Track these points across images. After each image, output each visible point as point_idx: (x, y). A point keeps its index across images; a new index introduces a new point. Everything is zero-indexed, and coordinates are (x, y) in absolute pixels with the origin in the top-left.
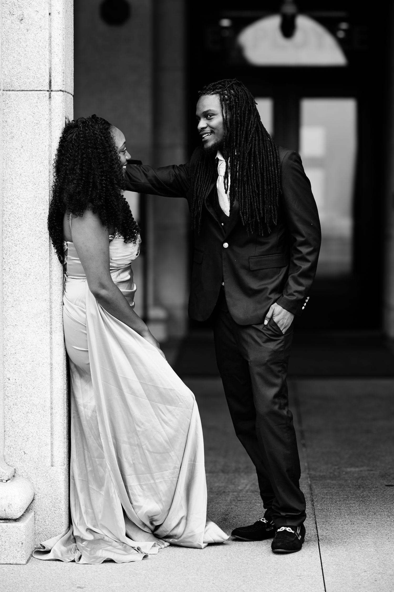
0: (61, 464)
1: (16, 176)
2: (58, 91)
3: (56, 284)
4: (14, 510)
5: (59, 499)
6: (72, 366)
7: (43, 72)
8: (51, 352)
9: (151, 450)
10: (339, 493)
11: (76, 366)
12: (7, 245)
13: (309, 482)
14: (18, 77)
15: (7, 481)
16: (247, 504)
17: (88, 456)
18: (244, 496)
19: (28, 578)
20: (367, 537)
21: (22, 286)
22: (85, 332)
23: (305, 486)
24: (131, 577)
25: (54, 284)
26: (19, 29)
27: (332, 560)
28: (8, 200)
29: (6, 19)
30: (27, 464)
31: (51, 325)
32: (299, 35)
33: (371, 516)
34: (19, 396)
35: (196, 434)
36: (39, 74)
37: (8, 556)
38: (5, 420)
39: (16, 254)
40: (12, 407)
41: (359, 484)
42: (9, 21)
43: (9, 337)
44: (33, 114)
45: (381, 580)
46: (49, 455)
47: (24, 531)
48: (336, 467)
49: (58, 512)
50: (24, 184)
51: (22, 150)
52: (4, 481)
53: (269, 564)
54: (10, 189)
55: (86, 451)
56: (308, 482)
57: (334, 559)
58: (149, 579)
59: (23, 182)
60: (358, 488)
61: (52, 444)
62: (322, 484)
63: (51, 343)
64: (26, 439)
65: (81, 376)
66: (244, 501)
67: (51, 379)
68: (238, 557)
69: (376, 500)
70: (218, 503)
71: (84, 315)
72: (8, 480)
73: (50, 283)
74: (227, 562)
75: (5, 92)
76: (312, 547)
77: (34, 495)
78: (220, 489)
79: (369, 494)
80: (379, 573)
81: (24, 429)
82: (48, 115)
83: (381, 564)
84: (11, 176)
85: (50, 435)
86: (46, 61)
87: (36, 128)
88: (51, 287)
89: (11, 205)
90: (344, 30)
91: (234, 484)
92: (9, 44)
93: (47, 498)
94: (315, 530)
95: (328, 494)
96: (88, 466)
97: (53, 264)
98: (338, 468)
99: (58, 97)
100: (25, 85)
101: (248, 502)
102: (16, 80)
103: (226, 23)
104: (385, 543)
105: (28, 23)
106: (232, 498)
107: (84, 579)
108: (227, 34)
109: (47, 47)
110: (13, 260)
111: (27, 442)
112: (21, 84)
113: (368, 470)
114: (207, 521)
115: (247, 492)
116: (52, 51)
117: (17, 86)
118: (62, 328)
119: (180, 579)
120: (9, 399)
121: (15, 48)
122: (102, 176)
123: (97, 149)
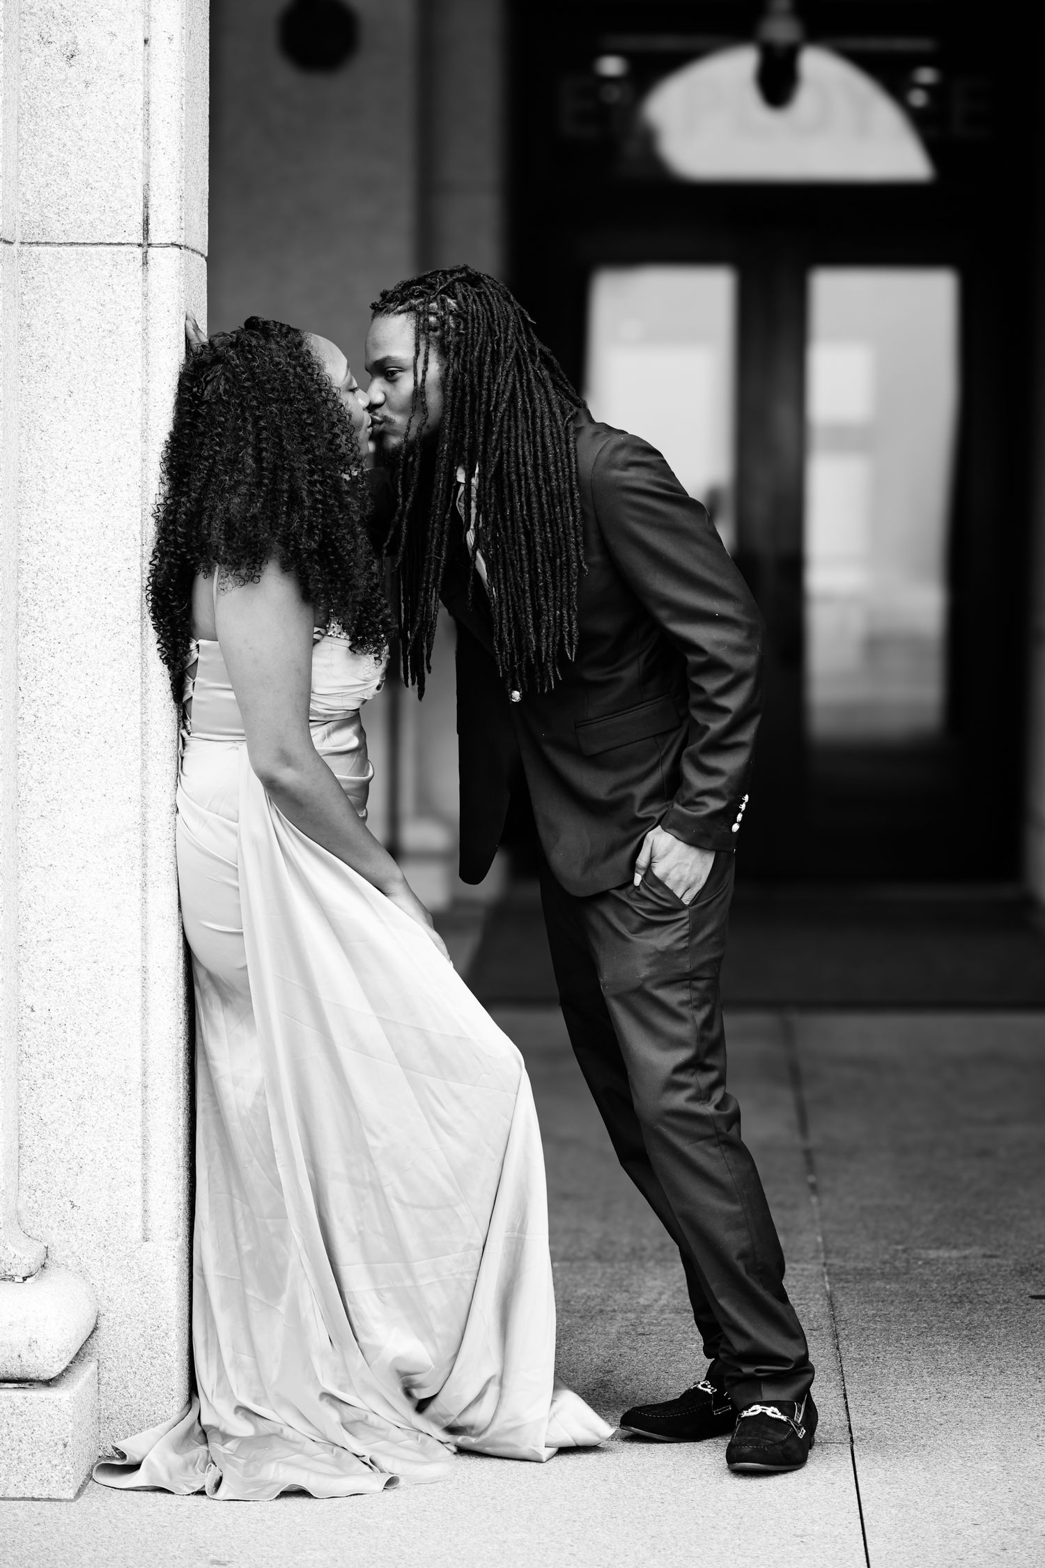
0: (168, 1234)
1: (54, 470)
2: (167, 245)
3: (158, 756)
4: (44, 1357)
5: (164, 1326)
6: (200, 975)
7: (127, 196)
8: (144, 939)
9: (406, 1198)
10: (905, 1315)
11: (210, 975)
12: (29, 653)
13: (828, 1287)
14: (61, 208)
15: (25, 1279)
16: (662, 1343)
17: (243, 1214)
18: (655, 1321)
19: (80, 1536)
20: (982, 1433)
21: (67, 762)
22: (234, 883)
23: (817, 1296)
24: (353, 1535)
25: (154, 758)
26: (65, 80)
27: (889, 1493)
28: (33, 533)
29: (30, 55)
30: (80, 1234)
31: (145, 865)
32: (806, 99)
33: (990, 1379)
34: (58, 1055)
35: (526, 1159)
36: (117, 201)
37: (27, 1479)
38: (22, 1117)
39: (52, 677)
40: (40, 1082)
41: (959, 1294)
42: (37, 59)
43: (32, 898)
44: (101, 308)
45: (1017, 1548)
46: (138, 1210)
47: (70, 1412)
48: (900, 1247)
49: (160, 1362)
50: (76, 493)
51: (70, 402)
52: (17, 1279)
53: (720, 1504)
54: (38, 505)
55: (237, 1202)
56: (825, 1287)
57: (894, 1490)
58: (402, 1541)
59: (72, 487)
60: (956, 1303)
61: (145, 1182)
62: (862, 1292)
63: (144, 915)
64: (76, 1169)
65: (225, 1001)
66: (654, 1337)
67: (145, 1009)
68: (638, 1485)
69: (1007, 1335)
70: (584, 1341)
72: (29, 1277)
73: (143, 754)
74: (608, 1496)
75: (25, 248)
76: (835, 1458)
77: (98, 1317)
78: (592, 1304)
79: (987, 1320)
80: (1013, 1530)
81: (71, 1142)
82: (140, 310)
83: (1017, 1506)
84: (41, 471)
85: (139, 1157)
86: (135, 165)
87: (108, 344)
88: (144, 766)
89: (40, 549)
90: (925, 87)
91: (627, 1291)
92: (38, 120)
93: (130, 1324)
94: (843, 1413)
95: (877, 1319)
96: (242, 1240)
97: (149, 705)
98: (904, 1251)
99: (166, 263)
100: (80, 230)
101: (665, 1337)
102: (56, 217)
103: (611, 66)
104: (1028, 1448)
105: (88, 64)
106: (622, 1326)
107: (228, 1540)
108: (614, 95)
109: (139, 128)
110: (45, 694)
111: (80, 1177)
112: (68, 227)
113: (984, 1256)
114: (556, 1388)
115: (662, 1311)
116: (152, 139)
117: (57, 231)
118: (173, 874)
119: (484, 1542)
120: (33, 1060)
121: (53, 130)
122: (312, 472)
123: (290, 401)
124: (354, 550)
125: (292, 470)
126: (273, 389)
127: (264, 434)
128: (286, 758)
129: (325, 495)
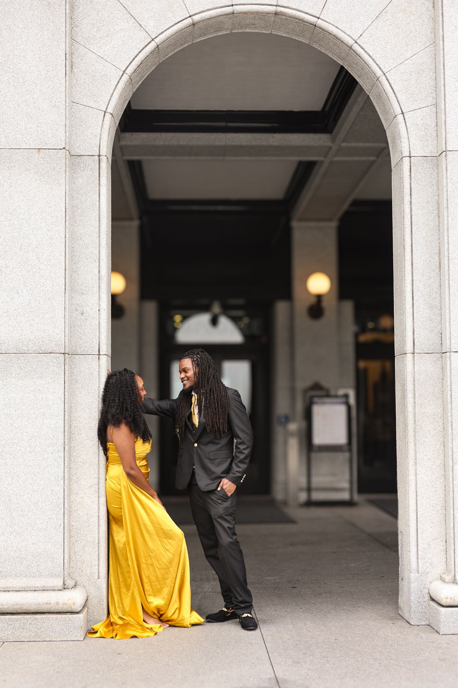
0: (103, 577)
1: (78, 404)
2: (104, 355)
4: (77, 607)
5: (102, 598)
6: (111, 517)
7: (95, 344)
8: (99, 509)
9: (159, 567)
11: (113, 517)
14: (80, 347)
17: (120, 572)
19: (86, 649)
21: (81, 469)
22: (120, 496)
25: (101, 468)
26: (81, 319)
29: (73, 313)
30: (84, 578)
31: (99, 492)
34: (79, 536)
35: (185, 557)
36: (93, 345)
37: (72, 636)
38: (71, 551)
39: (78, 450)
40: (75, 542)
42: (75, 315)
44: (89, 369)
46: (97, 572)
47: (82, 620)
49: (101, 607)
51: (82, 389)
52: (70, 589)
55: (119, 569)
57: (270, 632)
59: (83, 408)
61: (99, 565)
63: (99, 504)
65: (116, 523)
67: (99, 526)
69: (288, 596)
71: (119, 487)
72: (72, 588)
73: (99, 467)
75: (72, 356)
77: (88, 597)
81: (82, 556)
82: (98, 369)
84: (76, 405)
85: (97, 559)
86: (97, 337)
87: (91, 377)
88: (99, 470)
89: (76, 422)
92: (75, 328)
93: (95, 598)
97: (100, 456)
99: (103, 359)
100: (85, 352)
102: (79, 349)
105: (86, 315)
107: (120, 648)
109: (98, 329)
110: (76, 454)
111: (84, 564)
112: (82, 351)
114: (191, 611)
116: (100, 332)
117: (79, 352)
118: (105, 494)
121: (78, 330)
122: (131, 404)
123: (128, 388)
124: (140, 420)
125: (127, 403)
126: (124, 384)
127: (121, 394)
128: (132, 468)
129: (134, 409)
